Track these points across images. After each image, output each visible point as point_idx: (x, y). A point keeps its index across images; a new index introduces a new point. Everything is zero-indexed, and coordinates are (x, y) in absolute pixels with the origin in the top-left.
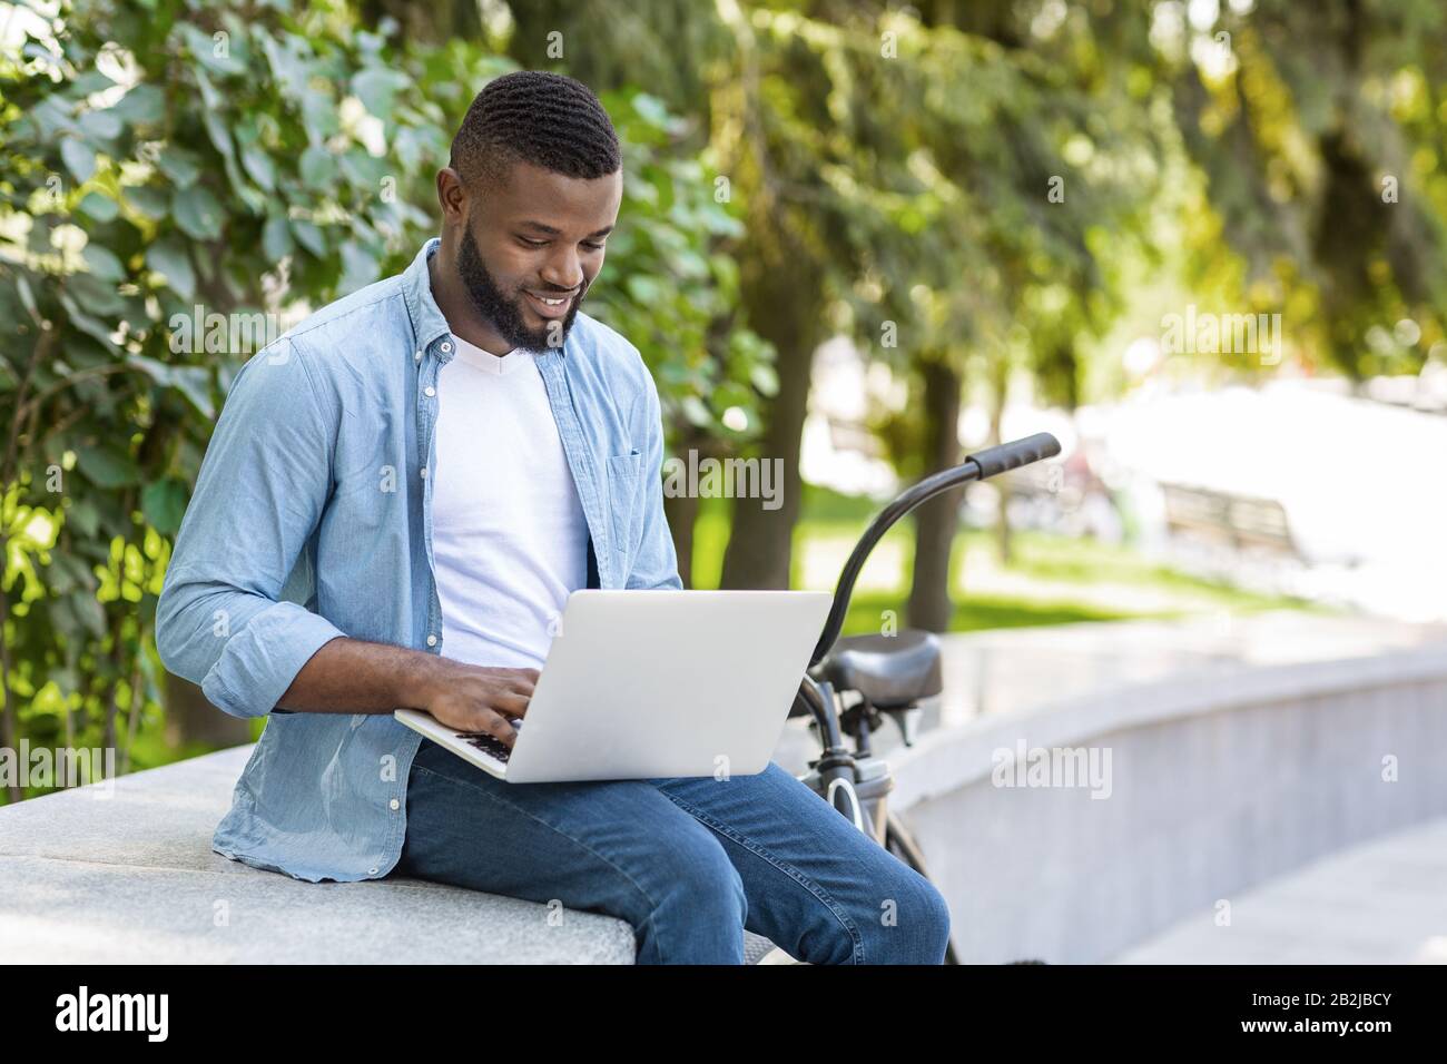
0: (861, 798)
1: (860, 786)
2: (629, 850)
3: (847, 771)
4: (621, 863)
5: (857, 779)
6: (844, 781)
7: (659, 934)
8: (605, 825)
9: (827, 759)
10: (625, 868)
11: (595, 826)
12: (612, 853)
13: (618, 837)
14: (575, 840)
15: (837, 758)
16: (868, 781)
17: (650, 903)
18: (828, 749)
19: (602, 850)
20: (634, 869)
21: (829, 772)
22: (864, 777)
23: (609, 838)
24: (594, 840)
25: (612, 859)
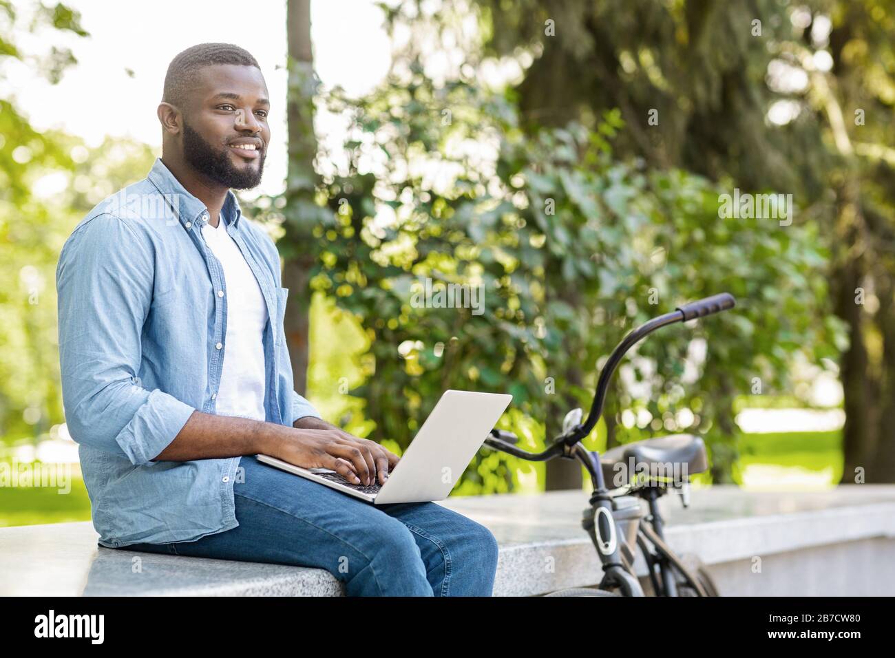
0: (616, 520)
1: (616, 512)
2: (347, 527)
3: (609, 504)
4: (343, 535)
5: (614, 508)
6: (605, 509)
7: (378, 575)
8: (328, 513)
9: (596, 495)
10: (346, 539)
11: (322, 514)
12: (336, 530)
13: (337, 520)
14: (310, 522)
15: (601, 495)
16: (622, 510)
17: (366, 558)
18: (596, 490)
19: (329, 528)
20: (352, 539)
21: (596, 504)
22: (619, 507)
23: (332, 520)
24: (323, 522)
25: (336, 534)
